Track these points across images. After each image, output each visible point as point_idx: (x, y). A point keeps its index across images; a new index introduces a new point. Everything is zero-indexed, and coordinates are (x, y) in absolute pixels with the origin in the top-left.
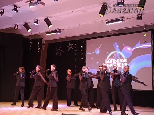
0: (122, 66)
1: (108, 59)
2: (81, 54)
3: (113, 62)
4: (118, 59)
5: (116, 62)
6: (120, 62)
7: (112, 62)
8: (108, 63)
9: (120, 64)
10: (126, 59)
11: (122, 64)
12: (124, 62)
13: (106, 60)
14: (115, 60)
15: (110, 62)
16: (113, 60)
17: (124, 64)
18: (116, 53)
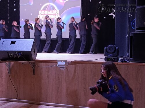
0: (55, 18)
1: (42, 11)
2: (15, 5)
3: (47, 14)
4: (51, 10)
5: (49, 14)
6: (53, 13)
7: (45, 14)
8: (42, 15)
9: (53, 15)
10: (58, 11)
11: (55, 15)
12: (57, 13)
13: (40, 12)
14: (48, 11)
15: (44, 14)
16: (47, 11)
17: (57, 15)
18: (49, 5)
